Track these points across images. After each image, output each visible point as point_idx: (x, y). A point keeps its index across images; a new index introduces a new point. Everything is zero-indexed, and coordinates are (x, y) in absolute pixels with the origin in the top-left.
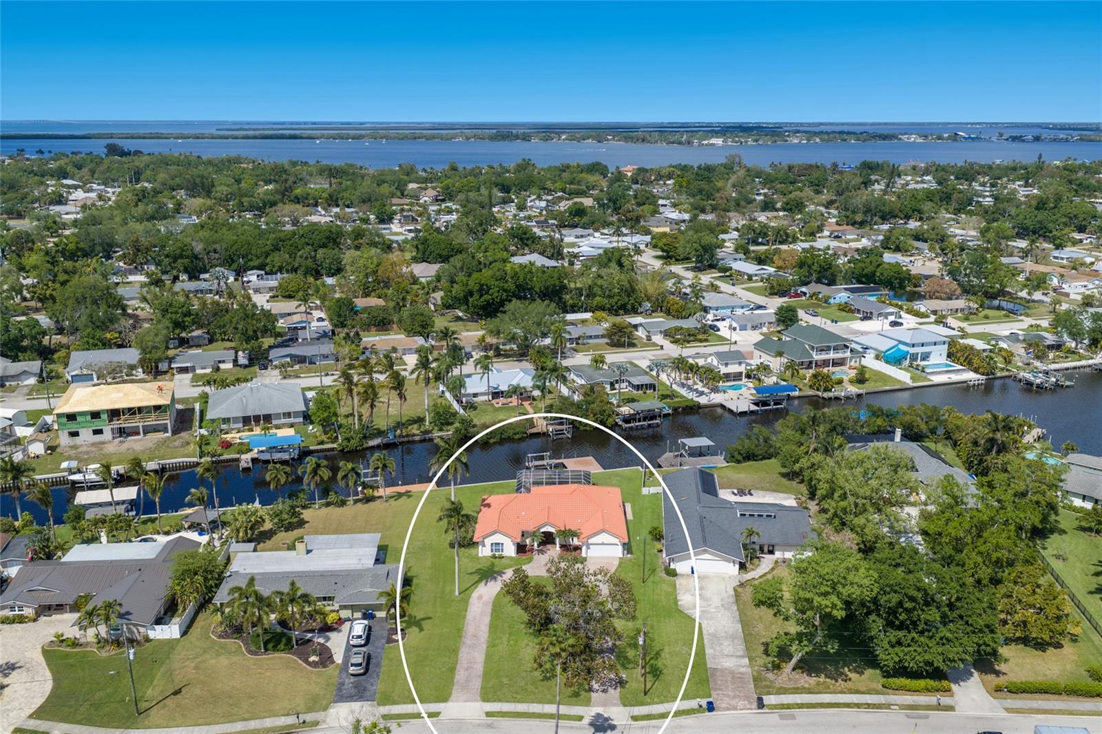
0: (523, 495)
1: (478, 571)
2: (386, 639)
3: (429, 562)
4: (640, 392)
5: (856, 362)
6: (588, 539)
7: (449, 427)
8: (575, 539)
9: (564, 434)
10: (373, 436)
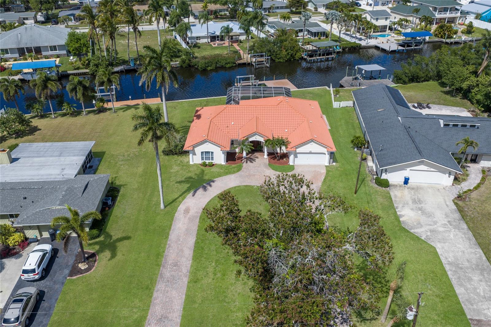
0: (233, 106)
1: (188, 180)
2: (70, 268)
3: (140, 170)
4: (316, 38)
5: (462, 20)
6: (296, 148)
7: (177, 59)
8: (283, 148)
9: (264, 64)
10: (118, 65)
